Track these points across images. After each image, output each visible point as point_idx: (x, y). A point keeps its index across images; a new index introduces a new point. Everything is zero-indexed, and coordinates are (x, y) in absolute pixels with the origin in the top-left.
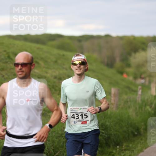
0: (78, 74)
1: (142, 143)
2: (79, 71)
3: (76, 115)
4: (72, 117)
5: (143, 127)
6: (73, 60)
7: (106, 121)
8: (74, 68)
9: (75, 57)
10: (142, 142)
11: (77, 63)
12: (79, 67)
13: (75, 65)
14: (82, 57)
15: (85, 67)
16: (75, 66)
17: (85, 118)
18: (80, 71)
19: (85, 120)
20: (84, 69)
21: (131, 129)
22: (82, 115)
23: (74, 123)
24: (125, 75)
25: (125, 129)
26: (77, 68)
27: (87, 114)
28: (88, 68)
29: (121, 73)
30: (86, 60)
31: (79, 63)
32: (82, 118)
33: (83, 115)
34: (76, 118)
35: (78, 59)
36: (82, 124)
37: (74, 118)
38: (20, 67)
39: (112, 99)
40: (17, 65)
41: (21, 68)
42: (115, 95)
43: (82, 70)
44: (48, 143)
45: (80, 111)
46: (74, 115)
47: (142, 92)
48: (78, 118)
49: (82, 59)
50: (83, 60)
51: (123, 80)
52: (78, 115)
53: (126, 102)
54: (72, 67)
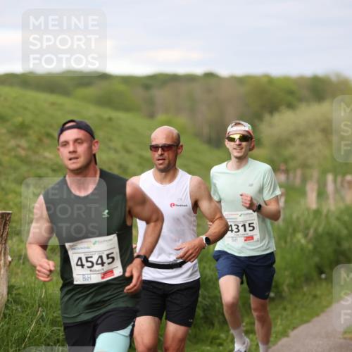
0: (237, 158)
1: (287, 317)
2: (238, 152)
3: (235, 225)
5: (287, 282)
6: (228, 132)
10: (285, 313)
12: (240, 145)
13: (232, 140)
14: (246, 127)
15: (249, 145)
16: (232, 143)
17: (250, 231)
18: (241, 152)
19: (251, 234)
22: (244, 226)
26: (235, 146)
27: (253, 223)
28: (254, 146)
30: (251, 132)
32: (245, 230)
33: (247, 226)
34: (235, 232)
35: (237, 131)
36: (245, 240)
37: (232, 231)
43: (244, 150)
46: (231, 226)
47: (286, 202)
48: (239, 231)
49: (245, 130)
50: (245, 133)
52: (238, 226)
54: (226, 143)
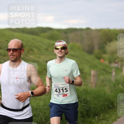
0: (59, 57)
2: (60, 54)
3: (58, 89)
4: (55, 91)
5: (116, 102)
6: (55, 45)
7: (87, 97)
8: (56, 52)
9: (57, 43)
10: (115, 113)
11: (59, 47)
12: (61, 51)
14: (63, 43)
15: (65, 51)
16: (57, 50)
17: (65, 92)
18: (62, 54)
20: (65, 53)
21: (106, 103)
23: (57, 96)
24: (102, 60)
25: (102, 103)
26: (59, 52)
27: (67, 88)
28: (68, 52)
29: (99, 58)
31: (60, 48)
32: (63, 92)
34: (59, 92)
35: (59, 44)
36: (63, 96)
37: (57, 92)
38: (11, 52)
39: (92, 79)
40: (9, 50)
41: (13, 52)
42: (94, 76)
43: (63, 53)
44: (41, 114)
45: (61, 86)
46: (56, 89)
47: (116, 73)
48: (60, 92)
49: (63, 44)
50: (64, 46)
51: (100, 64)
53: (103, 81)
54: (55, 51)
